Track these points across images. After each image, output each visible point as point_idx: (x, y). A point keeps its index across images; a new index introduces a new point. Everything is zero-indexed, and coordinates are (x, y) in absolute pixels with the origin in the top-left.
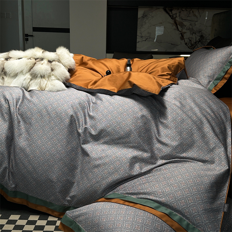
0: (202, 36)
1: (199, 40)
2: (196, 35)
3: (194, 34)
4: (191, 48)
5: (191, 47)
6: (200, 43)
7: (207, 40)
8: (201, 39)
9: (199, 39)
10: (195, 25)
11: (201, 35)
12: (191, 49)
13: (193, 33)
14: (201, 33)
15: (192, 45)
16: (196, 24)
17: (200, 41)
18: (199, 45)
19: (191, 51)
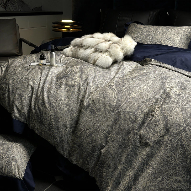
4: (3, 7)
5: (3, 6)
6: (9, 2)
15: (4, 4)
18: (9, 5)
19: (4, 10)
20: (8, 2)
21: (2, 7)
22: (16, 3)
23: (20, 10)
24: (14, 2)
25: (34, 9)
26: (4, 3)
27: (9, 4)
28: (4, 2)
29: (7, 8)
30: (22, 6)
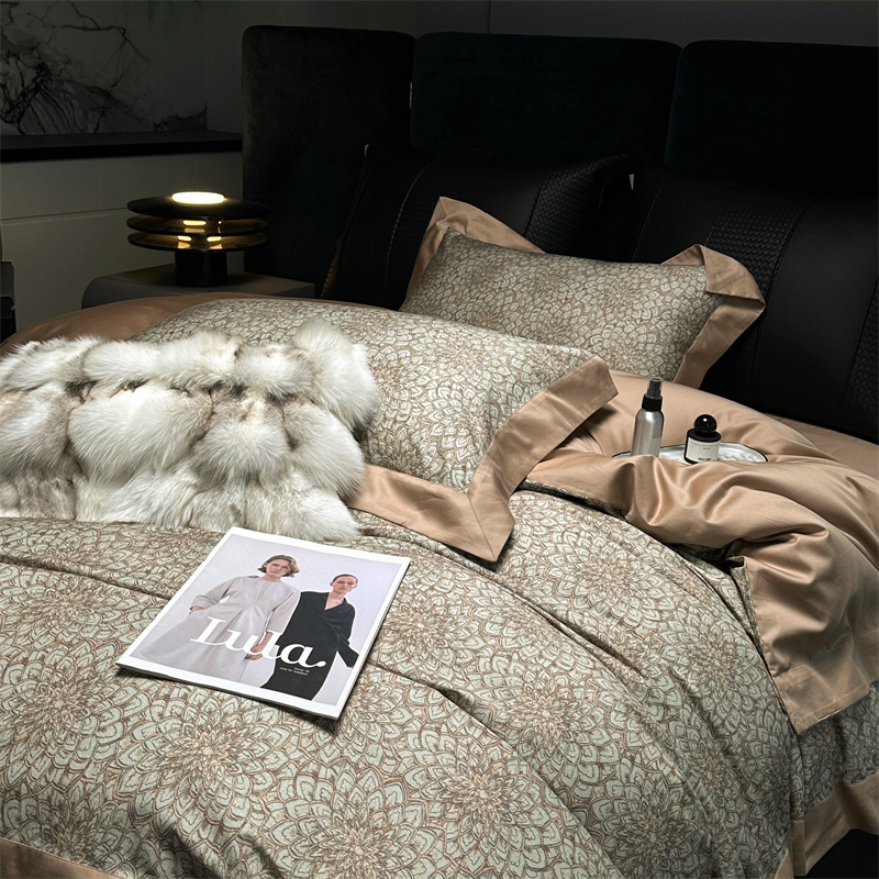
0: (41, 68)
1: (33, 86)
2: (20, 63)
3: (12, 60)
4: (9, 118)
5: (8, 113)
6: (38, 96)
7: (62, 82)
8: (42, 81)
9: (34, 80)
10: (12, 19)
11: (40, 61)
12: (10, 123)
13: (8, 57)
14: (36, 54)
15: (13, 105)
16: (13, 15)
17: (37, 89)
18: (37, 107)
19: (12, 129)
22: (75, 102)
23: (91, 131)
24: (62, 95)
25: (166, 123)
26: (11, 103)
27: (38, 105)
28: (13, 96)
29: (24, 121)
30: (103, 112)
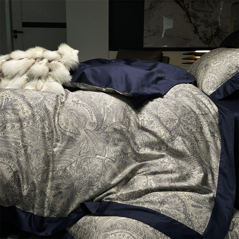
2: (211, 28)
6: (216, 37)
7: (224, 33)
8: (218, 33)
9: (215, 33)
11: (218, 27)
12: (206, 44)
13: (208, 26)
16: (211, 15)
20: (213, 37)
21: (203, 42)
24: (224, 37)
26: (207, 39)
27: (216, 40)
29: (211, 44)
